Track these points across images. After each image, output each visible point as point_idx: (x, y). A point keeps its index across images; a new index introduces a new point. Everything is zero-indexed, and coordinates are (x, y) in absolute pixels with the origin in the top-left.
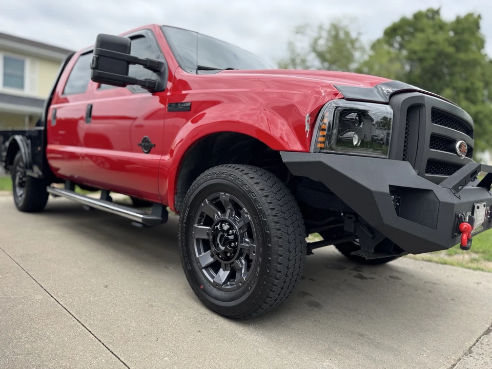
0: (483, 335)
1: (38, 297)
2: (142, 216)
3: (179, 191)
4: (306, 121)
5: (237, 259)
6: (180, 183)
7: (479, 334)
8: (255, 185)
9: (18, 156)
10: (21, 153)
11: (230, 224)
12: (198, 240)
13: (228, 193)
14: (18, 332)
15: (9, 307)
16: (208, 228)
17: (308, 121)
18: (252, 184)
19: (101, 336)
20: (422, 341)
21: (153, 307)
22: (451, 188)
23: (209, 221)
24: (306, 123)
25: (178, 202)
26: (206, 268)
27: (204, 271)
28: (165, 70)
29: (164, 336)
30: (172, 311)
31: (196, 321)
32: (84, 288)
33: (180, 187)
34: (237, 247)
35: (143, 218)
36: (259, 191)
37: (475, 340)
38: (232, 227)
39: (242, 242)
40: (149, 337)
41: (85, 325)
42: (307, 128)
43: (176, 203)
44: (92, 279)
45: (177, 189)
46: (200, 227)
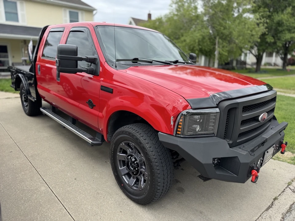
0: (265, 211)
1: (43, 188)
2: (91, 141)
3: (109, 132)
4: (171, 120)
5: (139, 175)
6: (109, 128)
7: (263, 211)
8: (146, 144)
9: (21, 85)
10: (23, 83)
11: (135, 158)
12: (120, 161)
13: (134, 143)
14: (36, 214)
15: (30, 196)
16: (125, 155)
17: (172, 120)
18: (145, 143)
19: (74, 216)
20: (232, 216)
21: (99, 194)
22: (249, 151)
23: (125, 152)
24: (171, 121)
25: (109, 137)
26: (124, 175)
27: (123, 177)
28: (98, 62)
29: (104, 216)
30: (108, 197)
31: (119, 204)
32: (65, 180)
33: (110, 130)
34: (139, 170)
35: (91, 142)
36: (149, 148)
37: (260, 215)
38: (136, 160)
39: (141, 168)
40: (97, 216)
41: (66, 208)
42: (172, 123)
43: (108, 138)
44: (68, 173)
45: (108, 131)
46: (120, 154)
